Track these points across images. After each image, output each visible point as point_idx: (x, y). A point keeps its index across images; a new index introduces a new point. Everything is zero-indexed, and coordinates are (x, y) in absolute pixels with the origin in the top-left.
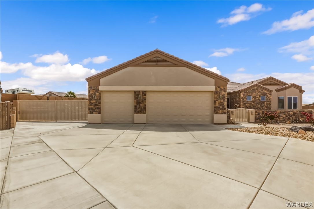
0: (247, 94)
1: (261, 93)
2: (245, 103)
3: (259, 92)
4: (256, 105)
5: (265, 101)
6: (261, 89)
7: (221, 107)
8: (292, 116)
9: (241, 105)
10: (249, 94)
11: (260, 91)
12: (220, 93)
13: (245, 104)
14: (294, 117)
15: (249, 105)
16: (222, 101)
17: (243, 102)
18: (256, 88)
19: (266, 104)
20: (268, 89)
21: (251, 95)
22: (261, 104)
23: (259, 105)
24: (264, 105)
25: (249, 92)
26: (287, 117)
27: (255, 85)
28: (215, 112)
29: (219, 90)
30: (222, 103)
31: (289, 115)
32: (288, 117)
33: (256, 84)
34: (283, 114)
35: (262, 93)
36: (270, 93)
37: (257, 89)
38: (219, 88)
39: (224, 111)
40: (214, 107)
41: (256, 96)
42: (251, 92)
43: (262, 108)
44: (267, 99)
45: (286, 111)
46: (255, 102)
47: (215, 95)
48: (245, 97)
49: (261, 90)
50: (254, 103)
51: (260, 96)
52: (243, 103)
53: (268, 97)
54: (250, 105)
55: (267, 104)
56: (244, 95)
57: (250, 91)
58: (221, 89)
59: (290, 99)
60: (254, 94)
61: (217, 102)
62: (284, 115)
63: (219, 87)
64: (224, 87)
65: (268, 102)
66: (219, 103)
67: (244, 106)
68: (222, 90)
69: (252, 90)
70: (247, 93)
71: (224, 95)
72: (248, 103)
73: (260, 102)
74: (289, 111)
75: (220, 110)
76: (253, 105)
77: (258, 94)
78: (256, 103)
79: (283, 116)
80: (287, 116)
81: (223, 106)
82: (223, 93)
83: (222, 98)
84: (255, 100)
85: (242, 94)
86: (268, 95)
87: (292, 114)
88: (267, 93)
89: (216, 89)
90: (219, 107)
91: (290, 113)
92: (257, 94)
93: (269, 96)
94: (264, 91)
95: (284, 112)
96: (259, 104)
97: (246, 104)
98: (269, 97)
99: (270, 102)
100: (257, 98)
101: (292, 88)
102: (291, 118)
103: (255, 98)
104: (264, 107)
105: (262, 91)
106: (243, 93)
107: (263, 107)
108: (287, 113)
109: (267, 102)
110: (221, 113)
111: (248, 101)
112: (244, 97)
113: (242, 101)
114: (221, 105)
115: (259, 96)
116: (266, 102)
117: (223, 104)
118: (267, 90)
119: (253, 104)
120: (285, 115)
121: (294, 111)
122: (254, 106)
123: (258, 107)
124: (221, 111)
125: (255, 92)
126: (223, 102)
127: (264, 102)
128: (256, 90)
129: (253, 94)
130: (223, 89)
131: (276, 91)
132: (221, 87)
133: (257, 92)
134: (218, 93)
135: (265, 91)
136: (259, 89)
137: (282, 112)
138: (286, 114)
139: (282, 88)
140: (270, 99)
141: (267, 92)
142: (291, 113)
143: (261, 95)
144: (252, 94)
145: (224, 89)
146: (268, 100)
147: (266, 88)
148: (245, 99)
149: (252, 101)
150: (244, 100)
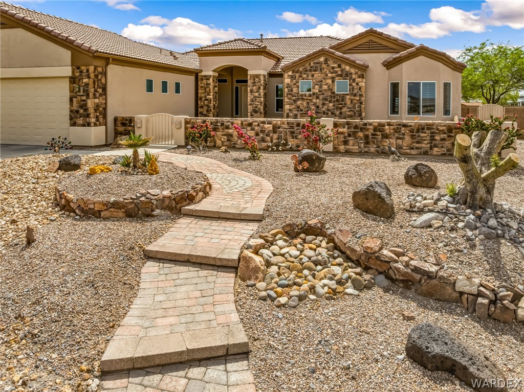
0: (300, 76)
1: (336, 72)
2: (294, 98)
3: (332, 71)
4: (324, 104)
5: (347, 95)
6: (336, 63)
7: (81, 111)
8: (271, 134)
9: (285, 103)
10: (305, 76)
11: (333, 68)
12: (79, 81)
13: (295, 101)
14: (275, 136)
15: (305, 104)
16: (84, 98)
17: (289, 96)
18: (322, 59)
19: (348, 102)
20: (354, 62)
21: (310, 77)
22: (337, 101)
23: (331, 105)
24: (345, 104)
25: (306, 71)
26: (258, 137)
27: (322, 52)
28: (72, 122)
29: (77, 74)
30: (84, 102)
31: (262, 131)
32: (262, 135)
33: (323, 50)
34: (249, 128)
35: (340, 73)
36: (359, 73)
37: (326, 60)
38: (78, 71)
39: (88, 119)
40: (71, 111)
41: (324, 81)
42: (310, 71)
43: (338, 113)
44: (353, 88)
45: (256, 122)
46: (321, 97)
47: (72, 85)
48: (294, 84)
49: (336, 65)
50: (317, 98)
51: (333, 79)
52: (289, 99)
53: (354, 84)
54: (308, 103)
55: (352, 100)
56: (292, 77)
57: (309, 68)
58: (81, 72)
59: (414, 88)
60: (318, 75)
61: (74, 100)
62: (251, 130)
63: (78, 68)
64: (88, 67)
65: (355, 95)
66: (78, 102)
67: (293, 107)
68: (83, 74)
69: (312, 65)
70: (301, 72)
71: (87, 85)
72: (303, 99)
73: (334, 97)
74: (264, 123)
75: (80, 117)
76: (316, 103)
77: (329, 75)
78: (323, 99)
79: (249, 134)
80: (257, 134)
81: (86, 110)
82: (85, 80)
83: (84, 92)
84: (320, 91)
85: (289, 76)
86: (354, 76)
87: (271, 129)
88: (351, 74)
89: (73, 72)
90: (77, 112)
91: (266, 126)
92: (327, 75)
93: (358, 80)
94: (343, 66)
95: (250, 125)
96: (330, 102)
97: (299, 103)
98: (357, 84)
99: (361, 96)
100: (325, 87)
101: (421, 59)
102: (268, 139)
103: (321, 87)
104: (344, 110)
105: (339, 66)
106: (290, 73)
107: (341, 108)
108: (258, 125)
109: (352, 97)
110: (81, 123)
111: (302, 95)
112: (292, 84)
113: (287, 94)
114: (81, 107)
115: (330, 81)
116: (348, 97)
117: (86, 105)
118: (352, 64)
119: (314, 101)
120: (254, 130)
121: (275, 122)
122: (318, 107)
123: (328, 110)
124: (82, 119)
125: (321, 69)
126: (84, 100)
127: (343, 97)
128: (324, 66)
129: (315, 75)
130: (85, 71)
131: (385, 66)
132: (83, 68)
133: (325, 70)
134: (77, 81)
135: (347, 68)
136: (331, 63)
137: (245, 124)
138: (256, 128)
139: (395, 59)
140: (360, 88)
141: (353, 71)
142: (268, 127)
143: (337, 78)
144: (313, 76)
145: (88, 71)
146: (355, 91)
147: (347, 59)
148: (295, 90)
149: (314, 94)
150: (292, 90)
